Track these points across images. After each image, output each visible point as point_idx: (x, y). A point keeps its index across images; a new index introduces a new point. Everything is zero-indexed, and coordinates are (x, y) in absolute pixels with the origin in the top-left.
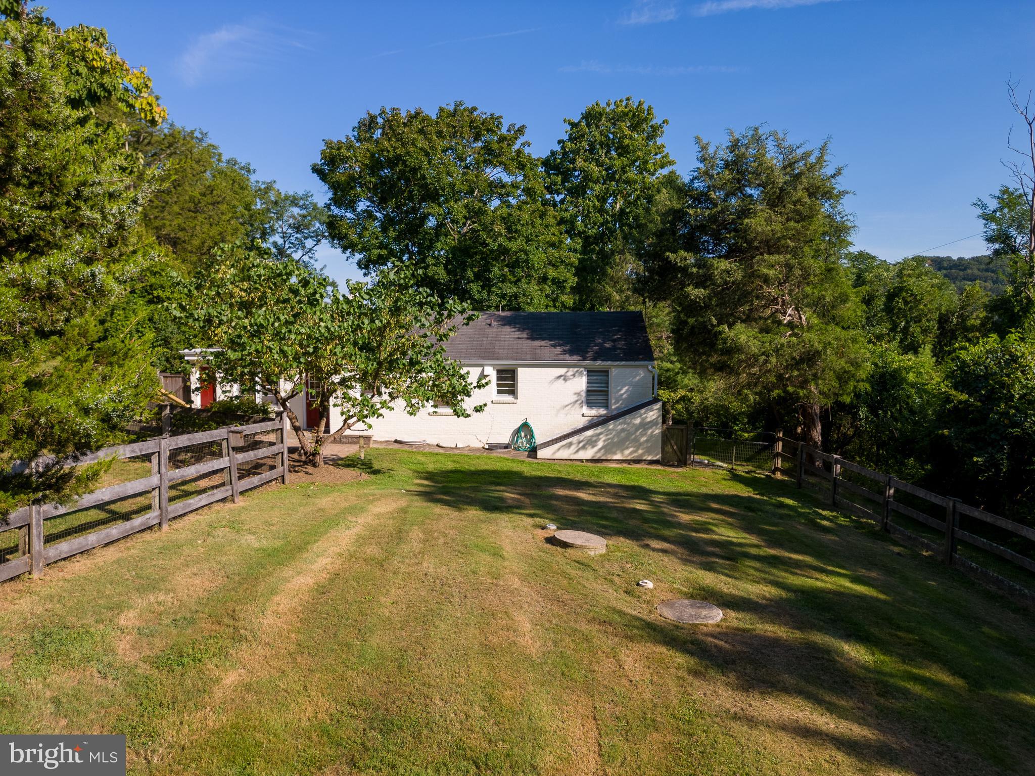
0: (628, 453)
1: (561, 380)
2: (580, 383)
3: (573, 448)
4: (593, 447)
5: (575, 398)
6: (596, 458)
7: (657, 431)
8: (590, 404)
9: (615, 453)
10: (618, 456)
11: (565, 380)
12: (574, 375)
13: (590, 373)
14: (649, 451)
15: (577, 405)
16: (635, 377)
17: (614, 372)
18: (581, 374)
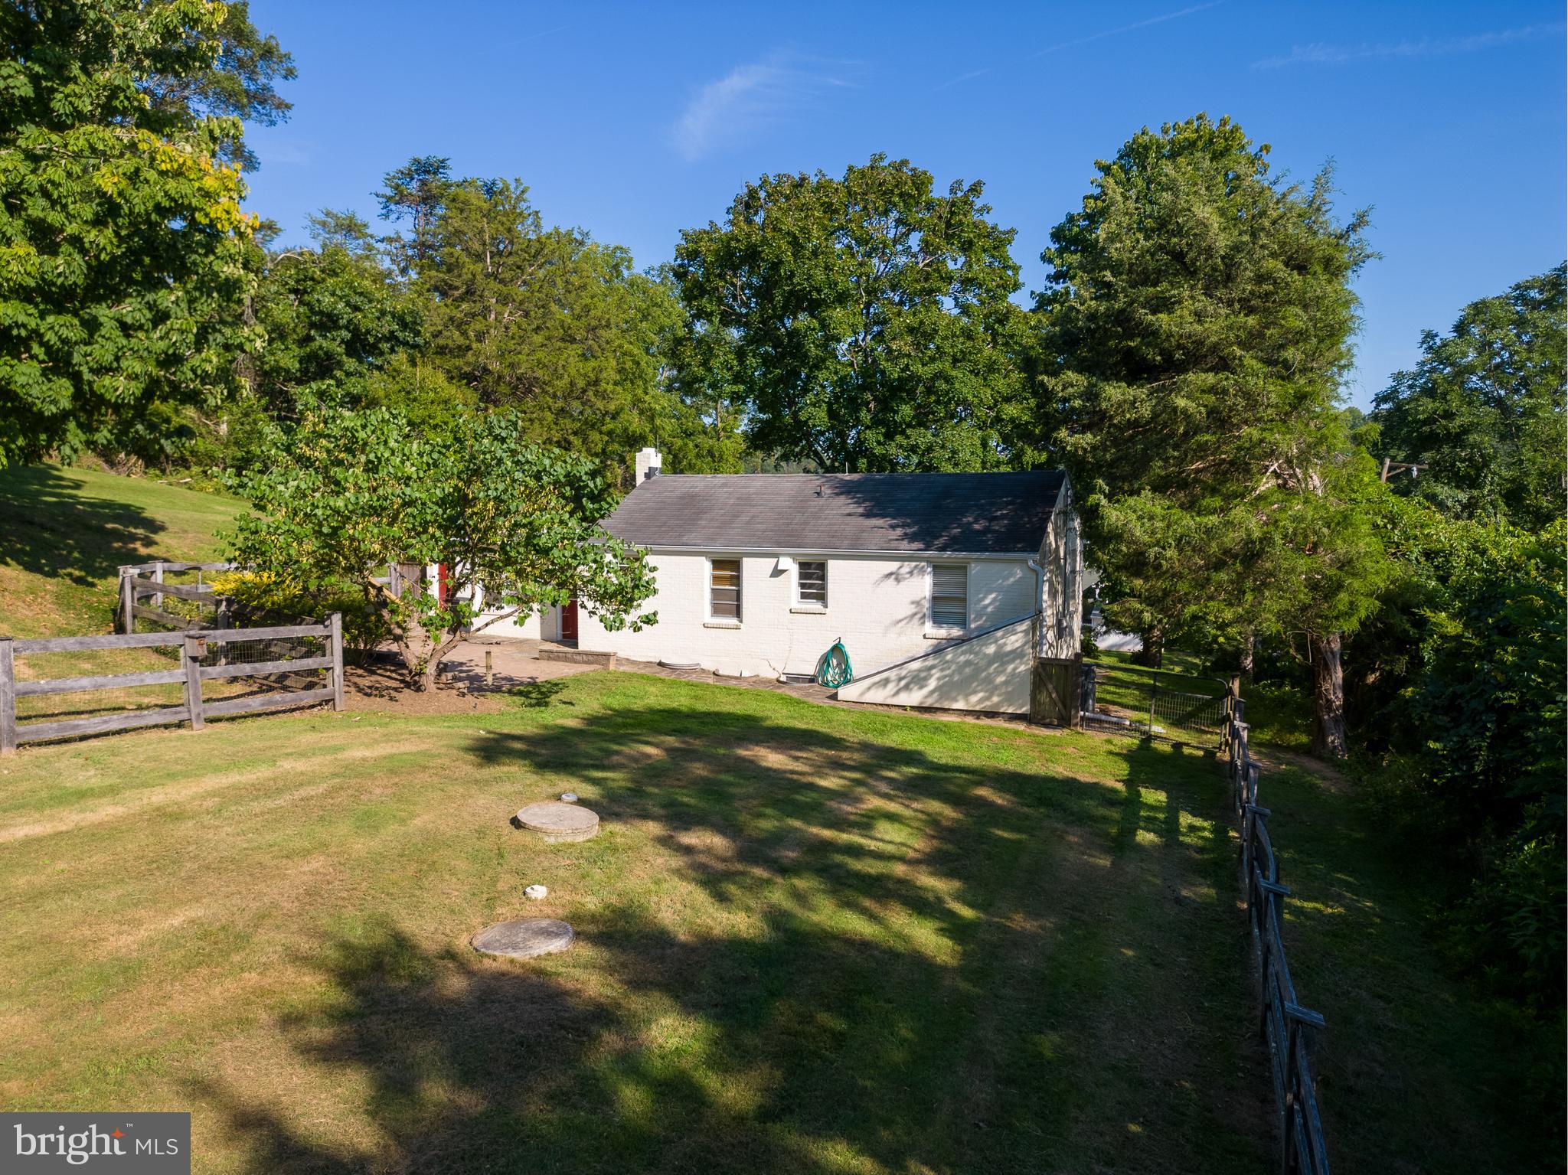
0: (975, 701)
1: (891, 581)
2: (923, 585)
3: (891, 688)
4: (921, 687)
5: (912, 609)
6: (926, 705)
7: (1022, 668)
8: (938, 618)
9: (955, 700)
10: (960, 705)
11: (898, 580)
12: (911, 573)
13: (938, 569)
14: (1009, 699)
15: (916, 620)
16: (1006, 578)
17: (974, 569)
18: (922, 571)
